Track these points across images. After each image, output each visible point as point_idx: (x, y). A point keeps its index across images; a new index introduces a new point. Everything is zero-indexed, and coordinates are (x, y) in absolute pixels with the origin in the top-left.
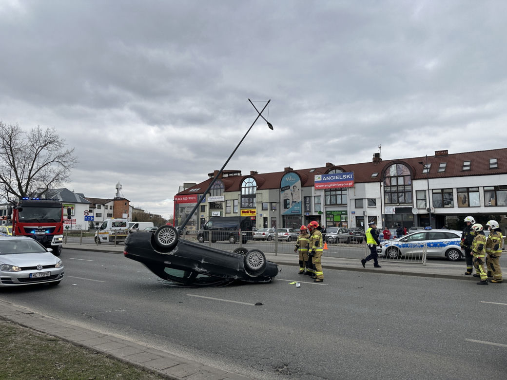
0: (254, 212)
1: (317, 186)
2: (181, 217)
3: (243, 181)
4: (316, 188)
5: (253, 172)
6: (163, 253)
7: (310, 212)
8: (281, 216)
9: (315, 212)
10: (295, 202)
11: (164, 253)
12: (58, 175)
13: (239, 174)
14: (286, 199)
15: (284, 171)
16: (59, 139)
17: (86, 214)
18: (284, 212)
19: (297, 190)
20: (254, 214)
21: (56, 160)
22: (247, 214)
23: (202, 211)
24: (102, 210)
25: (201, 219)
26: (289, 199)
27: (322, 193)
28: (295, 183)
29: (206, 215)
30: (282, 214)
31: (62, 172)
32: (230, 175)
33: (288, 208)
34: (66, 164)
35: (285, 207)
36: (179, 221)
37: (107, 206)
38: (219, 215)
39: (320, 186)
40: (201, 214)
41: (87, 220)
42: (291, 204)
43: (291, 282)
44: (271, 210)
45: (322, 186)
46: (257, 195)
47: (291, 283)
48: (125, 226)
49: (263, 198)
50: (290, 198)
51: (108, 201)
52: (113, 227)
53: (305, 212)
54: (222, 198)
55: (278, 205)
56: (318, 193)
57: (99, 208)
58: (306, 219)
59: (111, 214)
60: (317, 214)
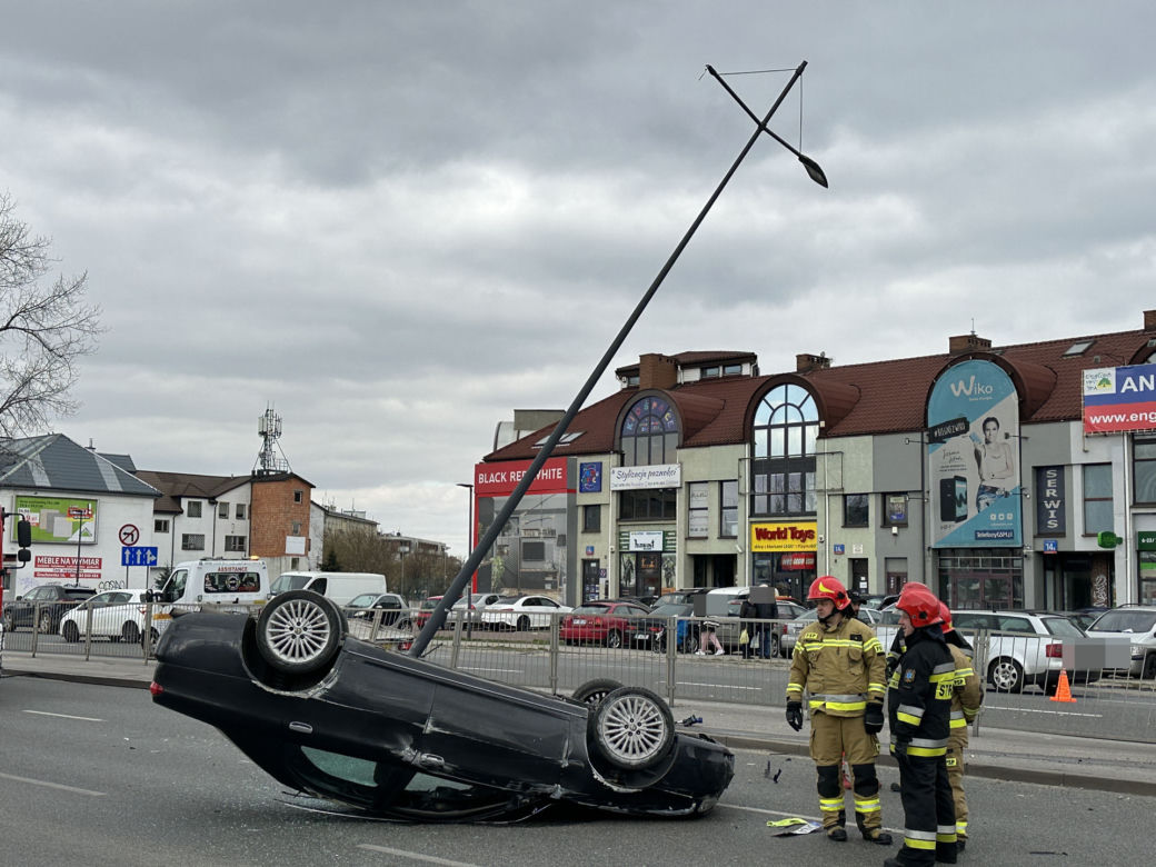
0: (810, 534)
1: (1095, 420)
2: (502, 553)
3: (762, 398)
4: (1088, 425)
5: (810, 358)
6: (282, 693)
7: (1063, 535)
8: (929, 555)
9: (1086, 535)
10: (994, 490)
11: (288, 693)
12: (26, 382)
13: (747, 370)
14: (951, 475)
15: (947, 351)
16: (29, 240)
17: (129, 541)
18: (940, 533)
19: (998, 437)
20: (809, 542)
21: (18, 322)
22: (777, 542)
23: (586, 530)
24: (206, 523)
25: (586, 562)
26: (963, 480)
27: (1117, 453)
28: (991, 405)
29: (602, 546)
30: (932, 543)
31: (41, 373)
32: (711, 372)
33: (959, 519)
34: (54, 341)
35: (948, 513)
36: (495, 569)
37: (225, 505)
38: (658, 547)
39: (1108, 419)
40: (584, 541)
41: (133, 562)
42: (971, 499)
43: (780, 818)
44: (886, 523)
45: (1120, 418)
46: (819, 459)
47: (777, 824)
48: (257, 589)
49: (848, 474)
50: (970, 471)
51: (231, 483)
52: (207, 591)
53: (1039, 535)
54: (669, 473)
55: (914, 505)
56: (1100, 451)
57: (195, 512)
58: (1046, 568)
59: (242, 539)
60: (1092, 546)
